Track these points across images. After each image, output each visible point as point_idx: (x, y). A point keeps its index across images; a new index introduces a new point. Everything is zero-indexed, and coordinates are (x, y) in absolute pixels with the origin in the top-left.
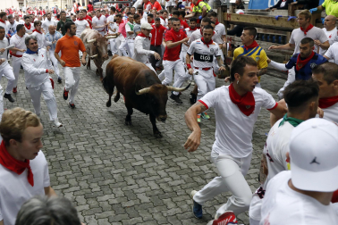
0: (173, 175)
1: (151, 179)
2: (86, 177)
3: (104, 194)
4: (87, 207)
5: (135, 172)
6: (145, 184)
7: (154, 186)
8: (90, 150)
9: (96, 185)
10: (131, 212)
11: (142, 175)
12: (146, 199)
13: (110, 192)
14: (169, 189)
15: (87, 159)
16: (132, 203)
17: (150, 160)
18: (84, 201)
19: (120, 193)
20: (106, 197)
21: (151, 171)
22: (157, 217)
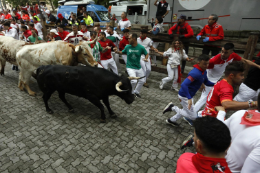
0: (28, 103)
1: (16, 107)
5: (7, 105)
6: (13, 110)
7: (19, 110)
10: (7, 126)
11: (12, 106)
12: (15, 117)
14: (26, 110)
16: (7, 121)
17: (15, 98)
21: (16, 103)
22: (21, 124)
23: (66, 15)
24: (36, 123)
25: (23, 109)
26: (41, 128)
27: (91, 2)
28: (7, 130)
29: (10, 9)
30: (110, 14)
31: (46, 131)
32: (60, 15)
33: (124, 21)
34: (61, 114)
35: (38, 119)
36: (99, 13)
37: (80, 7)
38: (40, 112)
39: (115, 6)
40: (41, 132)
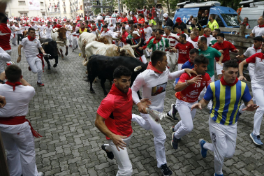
23: (184, 19)
24: (139, 140)
26: (144, 147)
27: (217, 4)
29: (127, 12)
30: (240, 18)
31: (149, 152)
32: (179, 20)
33: (261, 27)
35: (141, 136)
36: (224, 16)
37: (202, 9)
39: (247, 8)
40: (143, 152)
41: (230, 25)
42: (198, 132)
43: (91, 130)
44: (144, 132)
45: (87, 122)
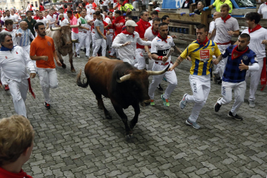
0: (109, 133)
1: (93, 137)
2: (43, 139)
3: (57, 151)
4: (43, 161)
5: (81, 133)
6: (88, 141)
7: (95, 142)
8: (45, 118)
9: (50, 144)
10: (78, 162)
11: (86, 135)
12: (89, 152)
13: (61, 149)
14: (106, 144)
15: (43, 125)
16: (79, 156)
17: (92, 123)
18: (41, 157)
19: (69, 149)
20: (59, 153)
21: (93, 131)
22: (98, 164)
24: (119, 166)
25: (101, 141)
28: (77, 169)
34: (158, 159)
35: (122, 160)
38: (126, 150)
41: (243, 6)
42: (200, 153)
43: (53, 155)
44: (125, 155)
45: (47, 145)
